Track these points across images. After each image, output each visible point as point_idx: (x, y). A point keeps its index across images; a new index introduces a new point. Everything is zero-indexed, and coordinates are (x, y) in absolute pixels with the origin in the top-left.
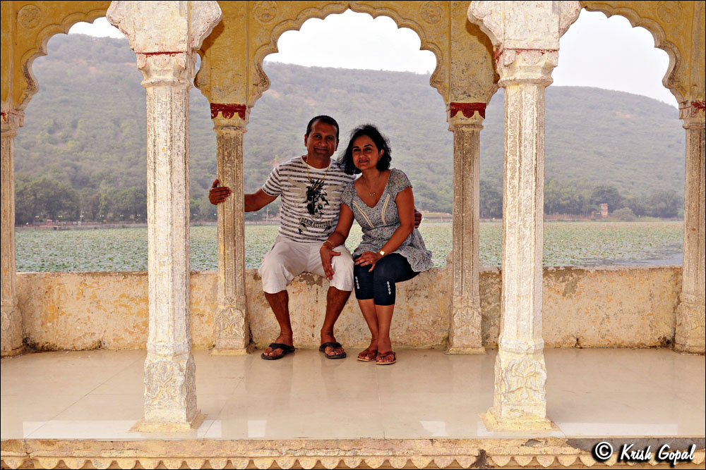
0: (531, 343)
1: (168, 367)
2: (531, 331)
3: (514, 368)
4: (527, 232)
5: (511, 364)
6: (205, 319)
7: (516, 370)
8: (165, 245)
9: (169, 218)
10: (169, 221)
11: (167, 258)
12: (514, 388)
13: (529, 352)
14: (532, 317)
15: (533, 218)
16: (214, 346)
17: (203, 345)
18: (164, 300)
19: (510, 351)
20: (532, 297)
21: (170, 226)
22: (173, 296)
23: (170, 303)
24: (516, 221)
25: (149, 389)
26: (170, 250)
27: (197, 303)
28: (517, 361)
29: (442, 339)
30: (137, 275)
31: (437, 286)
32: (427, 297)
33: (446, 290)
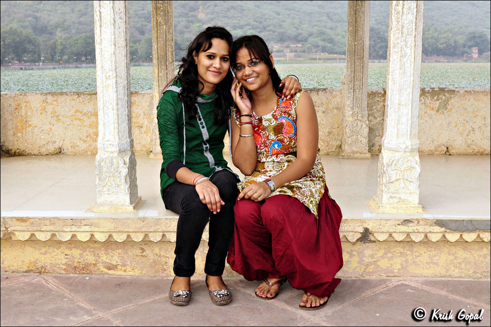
0: (409, 143)
1: (115, 161)
2: (409, 134)
3: (394, 163)
4: (408, 51)
5: (392, 160)
6: (144, 129)
7: (395, 165)
8: (110, 61)
9: (113, 39)
10: (113, 42)
11: (111, 73)
12: (393, 179)
13: (407, 150)
14: (410, 122)
15: (413, 39)
16: (151, 152)
17: (142, 151)
18: (110, 107)
19: (391, 150)
20: (410, 105)
21: (113, 46)
22: (117, 104)
23: (115, 110)
24: (399, 41)
25: (100, 179)
26: (114, 66)
27: (137, 117)
28: (397, 158)
29: (336, 147)
30: (88, 94)
31: (333, 104)
32: (324, 112)
33: (339, 107)
